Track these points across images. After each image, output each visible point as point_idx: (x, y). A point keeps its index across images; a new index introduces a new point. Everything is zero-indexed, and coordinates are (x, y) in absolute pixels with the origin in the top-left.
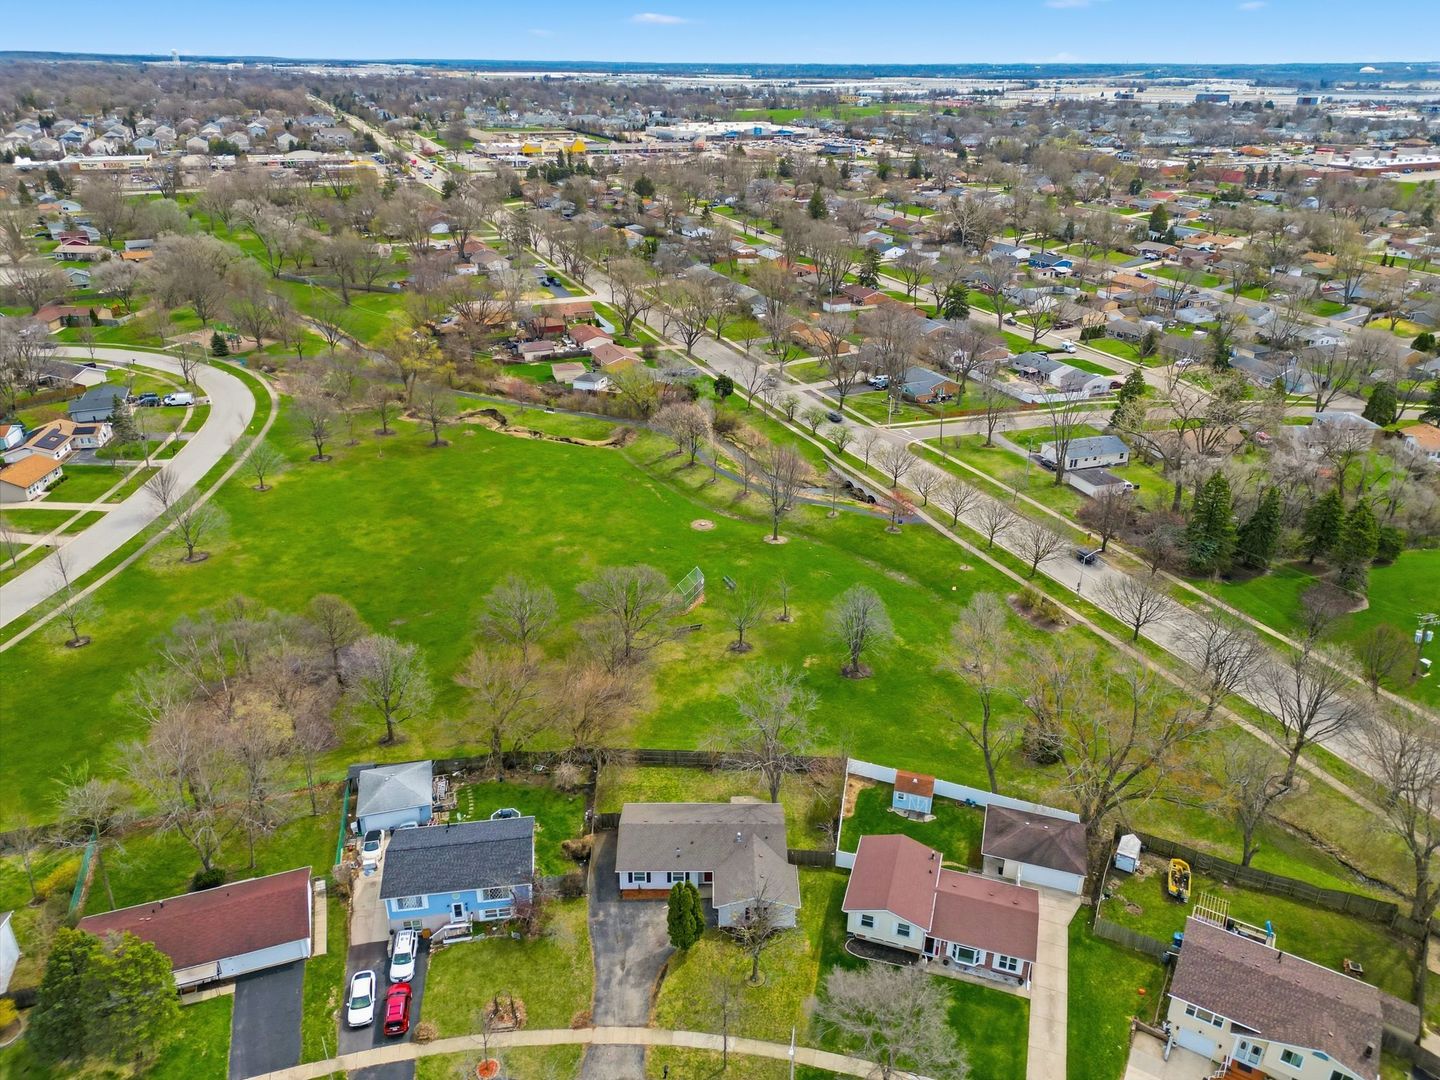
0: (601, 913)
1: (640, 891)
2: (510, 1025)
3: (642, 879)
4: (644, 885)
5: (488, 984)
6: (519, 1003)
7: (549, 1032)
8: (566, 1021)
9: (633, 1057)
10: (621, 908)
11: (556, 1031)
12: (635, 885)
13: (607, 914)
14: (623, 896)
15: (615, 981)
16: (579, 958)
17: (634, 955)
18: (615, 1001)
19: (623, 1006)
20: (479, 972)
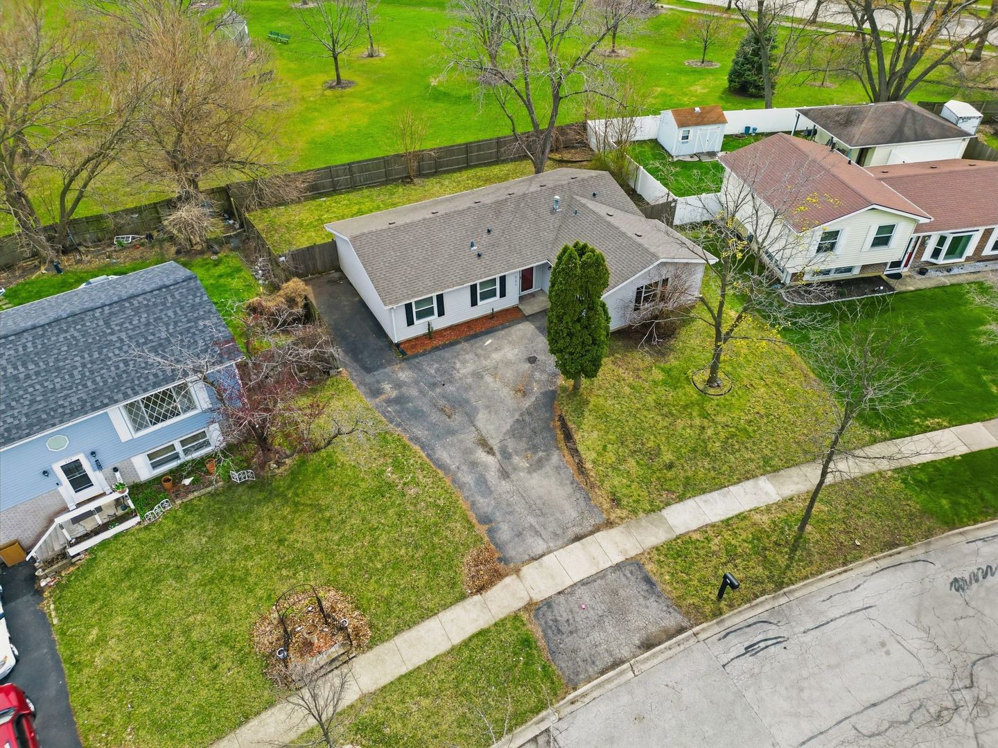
0: (387, 387)
1: (431, 335)
2: (336, 650)
3: (430, 312)
4: (438, 323)
5: (233, 591)
6: (329, 597)
7: (431, 624)
8: (453, 584)
9: (631, 589)
10: (418, 368)
11: (446, 616)
12: (420, 327)
13: (398, 385)
14: (405, 351)
15: (492, 476)
16: (398, 466)
17: (494, 425)
18: (520, 508)
19: (540, 509)
20: (194, 578)
